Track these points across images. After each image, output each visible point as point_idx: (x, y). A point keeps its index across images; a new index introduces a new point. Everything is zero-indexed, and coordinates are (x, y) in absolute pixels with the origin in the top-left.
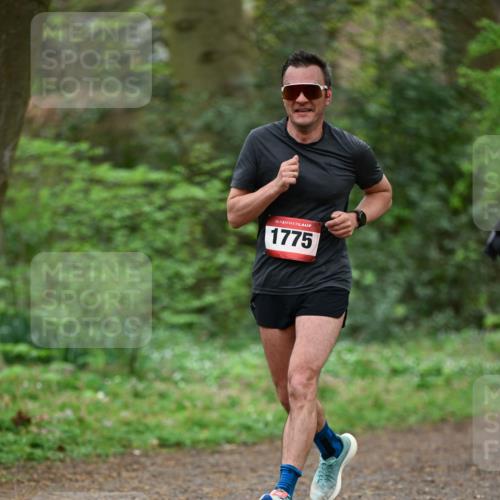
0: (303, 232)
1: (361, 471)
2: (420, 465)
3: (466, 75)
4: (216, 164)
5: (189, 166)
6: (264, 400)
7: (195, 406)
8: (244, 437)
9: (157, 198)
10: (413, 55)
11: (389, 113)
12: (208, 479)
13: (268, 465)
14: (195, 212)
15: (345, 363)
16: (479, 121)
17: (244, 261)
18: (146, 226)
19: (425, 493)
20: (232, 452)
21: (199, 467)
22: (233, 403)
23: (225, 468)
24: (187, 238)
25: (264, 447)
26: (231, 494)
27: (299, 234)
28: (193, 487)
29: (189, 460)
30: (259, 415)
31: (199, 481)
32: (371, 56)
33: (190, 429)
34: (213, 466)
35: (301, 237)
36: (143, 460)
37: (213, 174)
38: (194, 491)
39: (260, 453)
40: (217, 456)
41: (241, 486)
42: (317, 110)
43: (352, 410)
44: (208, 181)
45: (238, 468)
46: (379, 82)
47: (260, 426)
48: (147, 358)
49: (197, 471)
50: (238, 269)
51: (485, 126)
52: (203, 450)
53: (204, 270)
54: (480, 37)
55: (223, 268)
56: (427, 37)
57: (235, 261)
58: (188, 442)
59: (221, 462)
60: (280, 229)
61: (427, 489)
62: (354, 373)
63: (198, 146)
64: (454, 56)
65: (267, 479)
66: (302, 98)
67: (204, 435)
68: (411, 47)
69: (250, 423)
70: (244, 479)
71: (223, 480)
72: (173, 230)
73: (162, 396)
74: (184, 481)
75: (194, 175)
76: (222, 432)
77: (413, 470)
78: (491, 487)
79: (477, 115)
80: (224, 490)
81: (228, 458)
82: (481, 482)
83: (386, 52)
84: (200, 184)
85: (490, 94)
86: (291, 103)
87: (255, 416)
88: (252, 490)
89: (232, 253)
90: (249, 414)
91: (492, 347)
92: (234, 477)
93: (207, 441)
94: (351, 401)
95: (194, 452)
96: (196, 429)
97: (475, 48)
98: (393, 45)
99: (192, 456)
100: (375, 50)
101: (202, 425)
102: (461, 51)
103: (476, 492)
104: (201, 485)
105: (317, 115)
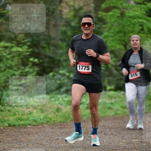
0: (87, 66)
1: (69, 134)
2: (87, 132)
3: (101, 14)
4: (25, 41)
5: (17, 41)
6: (40, 112)
7: (19, 114)
8: (34, 123)
9: (7, 51)
10: (85, 8)
11: (78, 25)
12: (23, 136)
13: (41, 132)
14: (19, 55)
15: (64, 101)
16: (105, 28)
17: (34, 70)
18: (4, 59)
19: (89, 140)
20: (30, 128)
21: (20, 132)
22: (31, 113)
23: (28, 133)
24: (17, 63)
25: (40, 126)
26: (30, 140)
27: (86, 66)
28: (19, 138)
29: (17, 130)
30: (38, 117)
31: (20, 136)
32: (72, 8)
33: (18, 121)
34: (25, 132)
35: (86, 67)
36: (3, 130)
37: (24, 44)
38: (19, 140)
39: (39, 128)
40: (26, 129)
41: (33, 138)
42: (91, 30)
43: (66, 115)
44: (23, 46)
45: (32, 133)
46: (75, 16)
47: (39, 120)
48: (4, 99)
49: (20, 134)
50: (32, 73)
51: (107, 29)
52: (22, 127)
53: (22, 73)
54: (105, 3)
55: (28, 72)
56: (90, 3)
57: (31, 70)
58: (17, 125)
59: (27, 131)
60: (81, 65)
61: (89, 139)
62: (67, 104)
63: (20, 35)
64: (97, 8)
65: (41, 136)
66: (86, 26)
67: (22, 123)
68: (84, 6)
69: (36, 119)
70: (34, 136)
71: (28, 136)
72: (12, 61)
73: (9, 111)
74: (16, 137)
75: (19, 44)
76: (27, 122)
77: (85, 133)
78: (108, 138)
79: (104, 26)
80: (28, 139)
81: (29, 130)
82: (106, 137)
83: (77, 7)
84: (21, 47)
85: (108, 20)
86: (84, 27)
87: (37, 117)
88: (36, 139)
89: (30, 68)
90: (35, 116)
91: (109, 96)
92: (31, 135)
93: (23, 125)
94: (66, 112)
95: (19, 128)
96: (19, 121)
97: (103, 6)
98: (79, 5)
99: (18, 129)
100: (73, 6)
101: (21, 120)
102: (100, 7)
103: (104, 140)
104: (21, 138)
105: (91, 31)
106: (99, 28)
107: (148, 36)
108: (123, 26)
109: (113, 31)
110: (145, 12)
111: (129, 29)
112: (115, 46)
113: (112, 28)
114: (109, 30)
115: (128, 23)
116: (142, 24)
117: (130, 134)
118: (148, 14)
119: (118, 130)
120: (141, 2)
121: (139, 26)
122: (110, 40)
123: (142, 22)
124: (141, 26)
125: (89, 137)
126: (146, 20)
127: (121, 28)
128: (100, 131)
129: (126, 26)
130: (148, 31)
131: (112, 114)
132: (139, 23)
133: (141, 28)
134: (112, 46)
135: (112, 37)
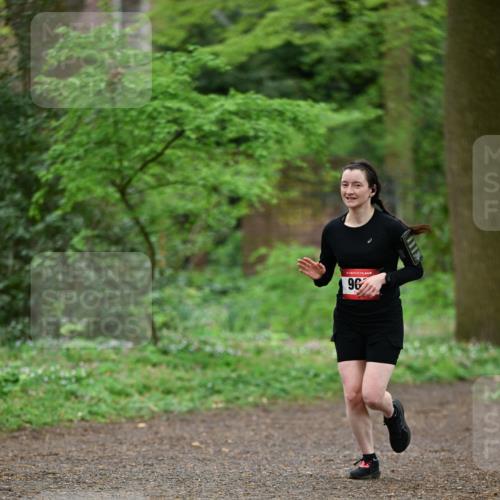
106: (37, 129)
107: (198, 158)
108: (116, 123)
109: (84, 139)
110: (186, 78)
111: (136, 132)
112: (89, 191)
113: (80, 131)
114: (68, 137)
115: (134, 113)
116: (177, 115)
117: (138, 479)
118: (197, 84)
119: (101, 467)
120: (174, 44)
121: (169, 122)
122: (70, 168)
123: (179, 110)
124: (175, 121)
125: (5, 489)
126: (193, 103)
127: (111, 130)
128: (38, 470)
129: (126, 123)
130: (199, 140)
131: (80, 414)
132: (167, 114)
133: (174, 128)
134: (79, 189)
135: (77, 158)
